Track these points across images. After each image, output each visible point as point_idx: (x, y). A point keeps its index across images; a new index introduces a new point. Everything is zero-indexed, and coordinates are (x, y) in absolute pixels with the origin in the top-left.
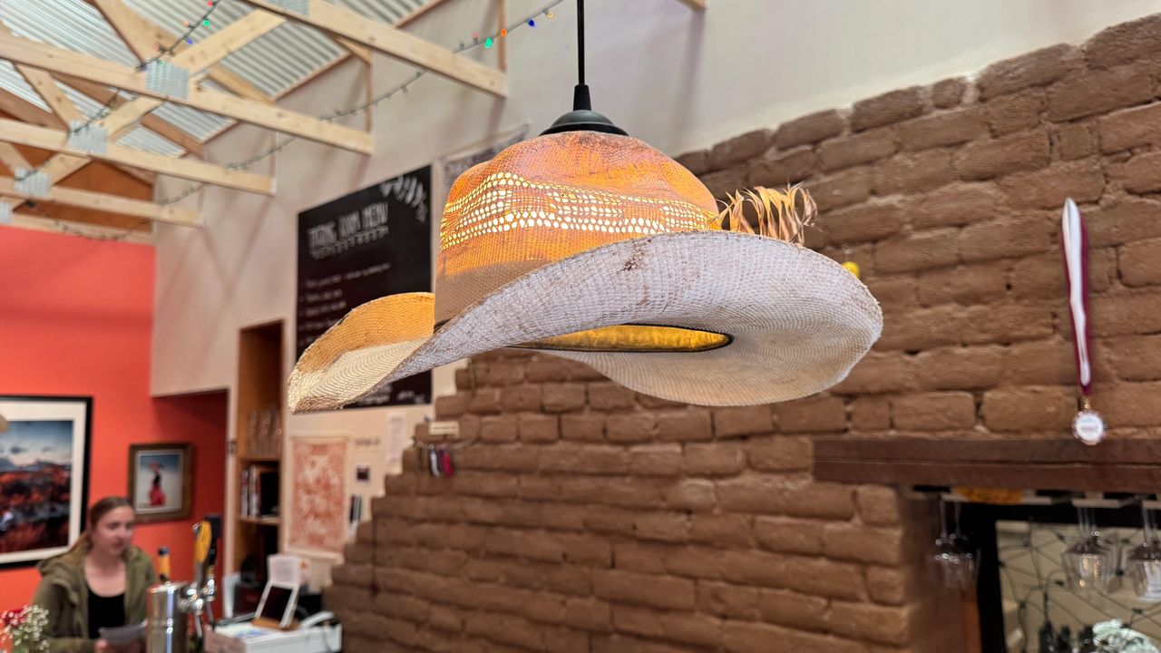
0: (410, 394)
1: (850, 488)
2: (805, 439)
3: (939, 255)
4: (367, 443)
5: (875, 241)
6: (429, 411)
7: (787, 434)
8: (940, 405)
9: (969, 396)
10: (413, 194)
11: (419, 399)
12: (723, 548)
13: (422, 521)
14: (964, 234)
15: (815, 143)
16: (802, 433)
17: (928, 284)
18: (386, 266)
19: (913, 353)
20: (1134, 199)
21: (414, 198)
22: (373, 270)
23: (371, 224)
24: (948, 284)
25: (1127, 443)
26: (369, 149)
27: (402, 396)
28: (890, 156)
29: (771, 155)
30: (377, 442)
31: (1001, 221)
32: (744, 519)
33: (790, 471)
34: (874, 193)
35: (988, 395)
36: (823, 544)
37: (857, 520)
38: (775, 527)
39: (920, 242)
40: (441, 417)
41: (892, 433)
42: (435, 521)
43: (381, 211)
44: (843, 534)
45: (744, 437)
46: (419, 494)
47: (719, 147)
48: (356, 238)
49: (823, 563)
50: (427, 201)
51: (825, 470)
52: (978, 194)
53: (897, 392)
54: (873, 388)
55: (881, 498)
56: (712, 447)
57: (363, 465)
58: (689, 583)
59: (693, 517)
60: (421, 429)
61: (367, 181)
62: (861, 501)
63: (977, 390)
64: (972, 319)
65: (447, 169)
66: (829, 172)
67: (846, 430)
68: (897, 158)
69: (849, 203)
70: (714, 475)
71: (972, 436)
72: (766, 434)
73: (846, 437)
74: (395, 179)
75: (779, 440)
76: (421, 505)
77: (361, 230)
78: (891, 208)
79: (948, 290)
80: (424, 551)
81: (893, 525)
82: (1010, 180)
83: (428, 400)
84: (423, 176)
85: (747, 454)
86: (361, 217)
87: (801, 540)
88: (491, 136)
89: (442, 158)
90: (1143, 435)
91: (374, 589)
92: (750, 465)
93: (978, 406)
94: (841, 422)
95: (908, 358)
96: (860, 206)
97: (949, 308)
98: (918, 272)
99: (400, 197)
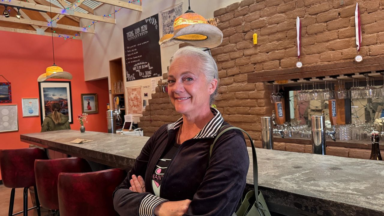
0: (156, 74)
1: (254, 84)
2: (246, 74)
3: (273, 31)
4: (146, 87)
5: (261, 28)
6: (162, 78)
7: (242, 74)
8: (272, 63)
9: (278, 61)
10: (154, 22)
11: (158, 75)
12: (229, 100)
13: (162, 104)
14: (278, 26)
15: (249, 5)
16: (245, 73)
17: (271, 37)
18: (148, 42)
19: (268, 53)
20: (310, 16)
21: (154, 23)
22: (144, 43)
23: (143, 31)
24: (275, 37)
25: (307, 68)
26: (142, 10)
27: (154, 75)
28: (264, 8)
29: (239, 9)
30: (149, 86)
31: (286, 22)
32: (233, 93)
33: (243, 82)
34: (260, 17)
35: (282, 60)
36: (249, 96)
37: (256, 90)
38: (239, 94)
39: (270, 27)
40: (164, 79)
41: (263, 71)
42: (164, 103)
43: (145, 27)
44: (253, 93)
45: (233, 75)
46: (160, 97)
47: (228, 7)
48: (139, 35)
49: (249, 100)
50: (158, 24)
51: (250, 81)
52: (281, 16)
53: (264, 62)
54: (259, 61)
55: (260, 85)
56: (227, 78)
57: (146, 93)
58: (222, 108)
59: (223, 94)
60: (160, 82)
61: (141, 20)
62: (256, 86)
63: (280, 60)
64: (279, 44)
65: (162, 15)
66: (251, 12)
67: (254, 71)
68: (265, 9)
69: (256, 20)
70: (227, 85)
71: (279, 69)
72: (238, 74)
73: (254, 72)
74: (149, 18)
75: (240, 75)
76: (161, 100)
77: (141, 32)
78: (264, 20)
79: (275, 38)
80: (163, 110)
81: (263, 90)
82: (287, 13)
83: (161, 75)
84: (156, 17)
85: (234, 79)
86: (140, 29)
87: (245, 96)
88: (173, 6)
89: (161, 12)
90: (310, 66)
91: (151, 121)
92: (235, 81)
93: (280, 63)
94: (253, 70)
95: (267, 54)
96: (258, 20)
97: (275, 42)
98: (269, 35)
99: (150, 23)
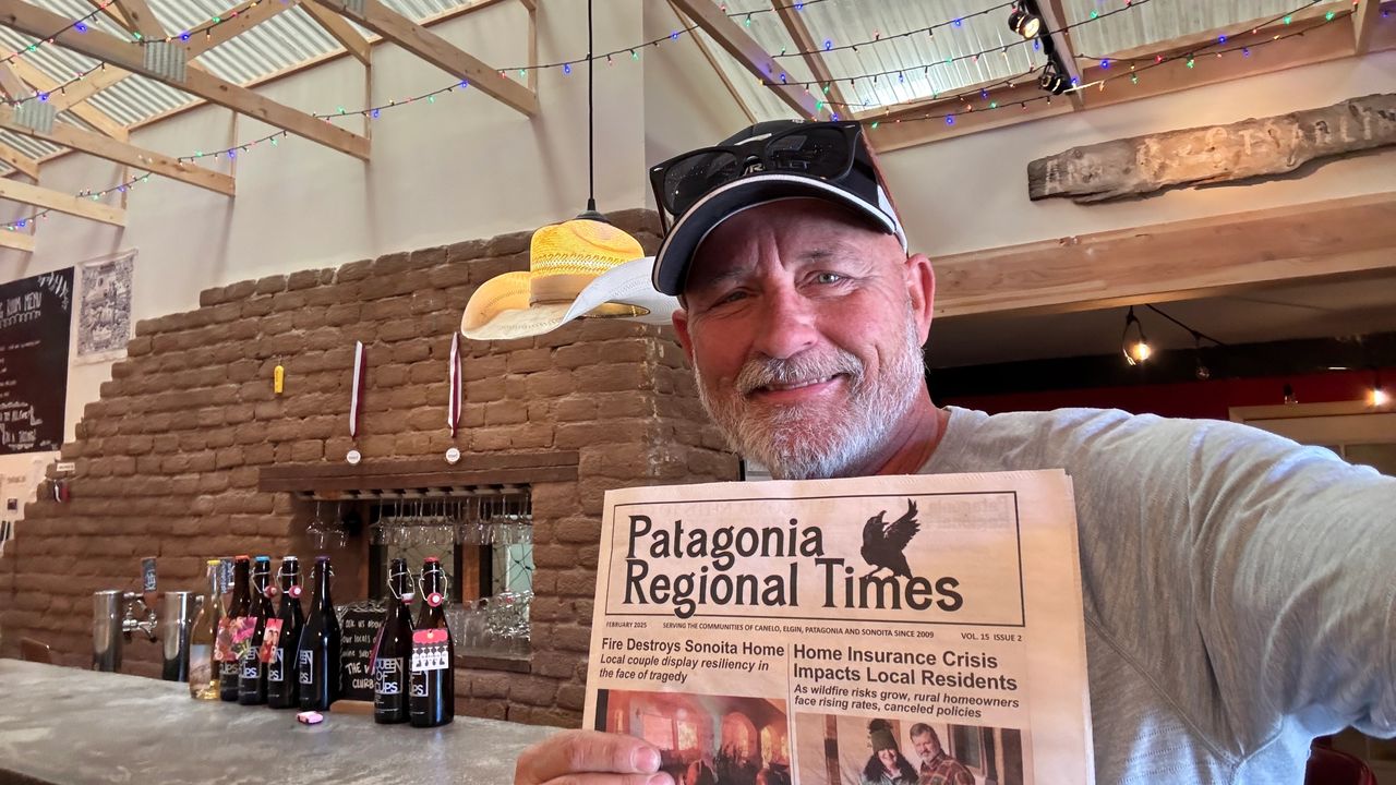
0: (49, 442)
1: (272, 495)
2: (256, 468)
3: (316, 366)
4: (17, 480)
5: (292, 355)
6: (57, 455)
7: (249, 465)
8: (310, 447)
9: (320, 441)
10: (60, 288)
11: (54, 446)
12: (214, 536)
13: (48, 536)
14: (326, 355)
15: (273, 293)
16: (255, 464)
17: (310, 380)
18: (37, 342)
19: (303, 418)
20: (383, 344)
21: (61, 292)
22: (28, 344)
23: (30, 308)
24: (318, 381)
25: (371, 465)
26: (32, 248)
27: (43, 444)
28: (301, 307)
29: (254, 297)
30: (24, 479)
31: (339, 349)
32: (224, 517)
33: (248, 487)
34: (294, 327)
35: (328, 441)
36: (258, 528)
37: (274, 513)
38: (239, 520)
39: (310, 357)
40: (65, 459)
41: (291, 463)
42: (57, 535)
43: (37, 296)
44: (266, 521)
45: (231, 468)
46: (48, 516)
47: (231, 286)
48: (18, 317)
49: (258, 538)
50: (70, 295)
51: (265, 486)
52: (329, 333)
53: (295, 439)
54: (284, 438)
55: (283, 498)
56: (215, 474)
57: (13, 497)
58: (197, 559)
59: (203, 518)
60: (51, 468)
61: (28, 274)
62: (276, 500)
63: (324, 439)
64: (325, 401)
65: (84, 272)
66: (278, 311)
67: (273, 462)
68: (305, 308)
69: (283, 332)
70: (213, 492)
71: (321, 464)
72: (240, 466)
73: (273, 466)
74: (49, 274)
75: (245, 468)
76: (48, 524)
77: (22, 311)
78: (298, 337)
79: (318, 384)
80: (49, 559)
81: (288, 514)
82: (345, 328)
83: (59, 448)
84: (68, 274)
85: (230, 477)
86: (23, 301)
87: (250, 527)
88: (114, 254)
89: (81, 264)
90: (377, 461)
91: (15, 590)
92: (231, 485)
93: (324, 446)
94: (270, 459)
95: (300, 421)
96: (287, 334)
97: (317, 394)
98: (308, 373)
99: (51, 289)
